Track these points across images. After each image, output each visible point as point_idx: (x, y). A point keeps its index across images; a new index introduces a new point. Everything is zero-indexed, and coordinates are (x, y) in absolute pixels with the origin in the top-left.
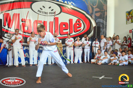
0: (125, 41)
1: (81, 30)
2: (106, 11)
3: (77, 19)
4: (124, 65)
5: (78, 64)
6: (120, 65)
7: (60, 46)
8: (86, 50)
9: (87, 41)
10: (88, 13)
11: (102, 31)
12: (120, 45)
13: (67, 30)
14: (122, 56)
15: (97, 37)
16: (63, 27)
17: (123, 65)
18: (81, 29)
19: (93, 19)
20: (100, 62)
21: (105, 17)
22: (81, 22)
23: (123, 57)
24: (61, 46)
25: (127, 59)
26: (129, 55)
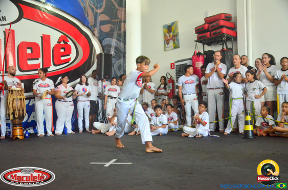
0: (162, 86)
1: (70, 62)
2: (125, 22)
3: (60, 36)
4: (160, 135)
5: (64, 135)
7: (19, 97)
8: (80, 106)
9: (84, 86)
10: (86, 24)
11: (114, 64)
12: (152, 93)
13: (38, 59)
14: (157, 116)
15: (105, 78)
16: (28, 52)
17: (158, 134)
18: (70, 59)
19: (95, 38)
20: (111, 130)
21: (122, 34)
22: (70, 43)
23: (158, 118)
24: (22, 97)
25: (166, 122)
26: (169, 114)
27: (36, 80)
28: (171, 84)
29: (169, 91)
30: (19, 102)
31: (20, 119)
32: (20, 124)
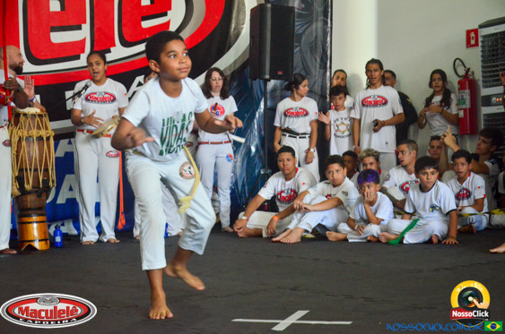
0: (438, 99)
4: (435, 240)
6: (408, 239)
7: (35, 133)
9: (216, 100)
11: (301, 35)
13: (79, 28)
17: (427, 239)
18: (166, 26)
23: (426, 196)
24: (43, 133)
25: (451, 204)
26: (461, 180)
27: (79, 86)
28: (467, 91)
29: (461, 114)
30: (35, 147)
31: (39, 196)
32: (39, 210)
